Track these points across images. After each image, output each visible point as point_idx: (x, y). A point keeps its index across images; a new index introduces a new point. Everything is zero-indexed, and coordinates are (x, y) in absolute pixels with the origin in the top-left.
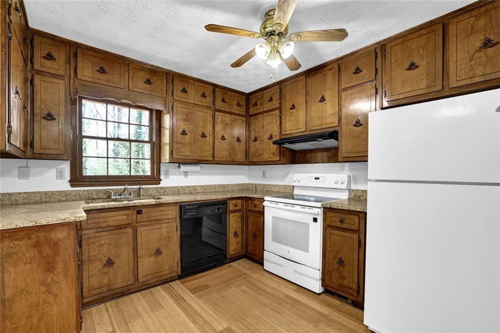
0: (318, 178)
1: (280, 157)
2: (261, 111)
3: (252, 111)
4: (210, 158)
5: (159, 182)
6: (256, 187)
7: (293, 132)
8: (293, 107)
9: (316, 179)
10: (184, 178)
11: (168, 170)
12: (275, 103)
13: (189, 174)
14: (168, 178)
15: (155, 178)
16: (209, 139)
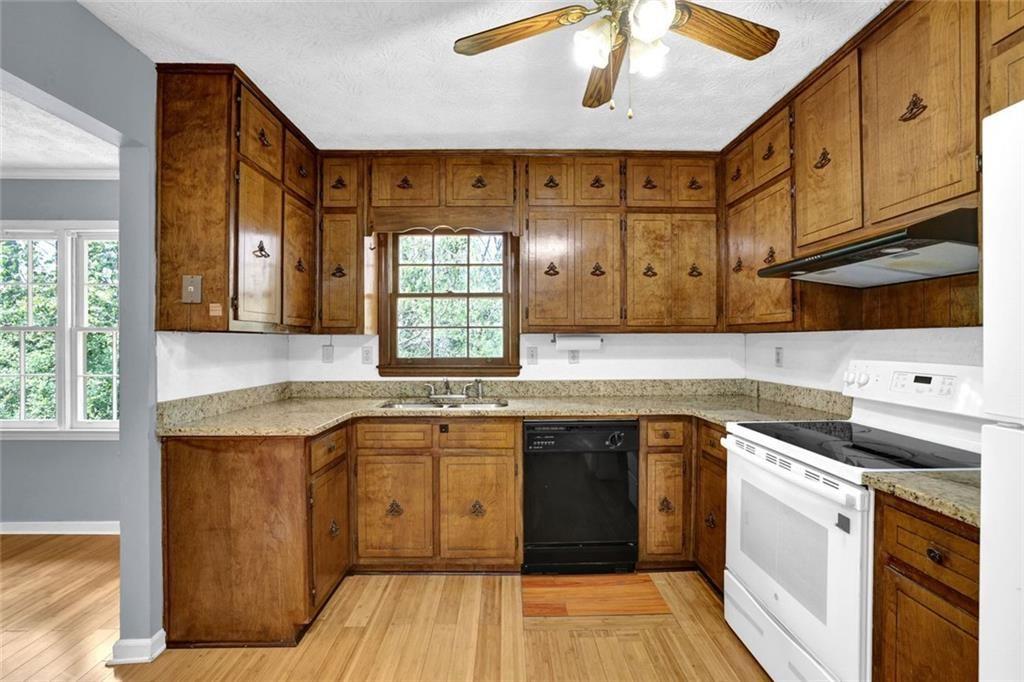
0: (927, 380)
1: (793, 311)
2: (749, 189)
3: (732, 194)
4: (616, 321)
5: (516, 370)
6: (758, 390)
7: (825, 234)
8: (824, 159)
9: (918, 379)
10: (571, 363)
11: (536, 348)
12: (781, 162)
13: (581, 354)
14: (536, 364)
15: (509, 364)
16: (612, 278)
